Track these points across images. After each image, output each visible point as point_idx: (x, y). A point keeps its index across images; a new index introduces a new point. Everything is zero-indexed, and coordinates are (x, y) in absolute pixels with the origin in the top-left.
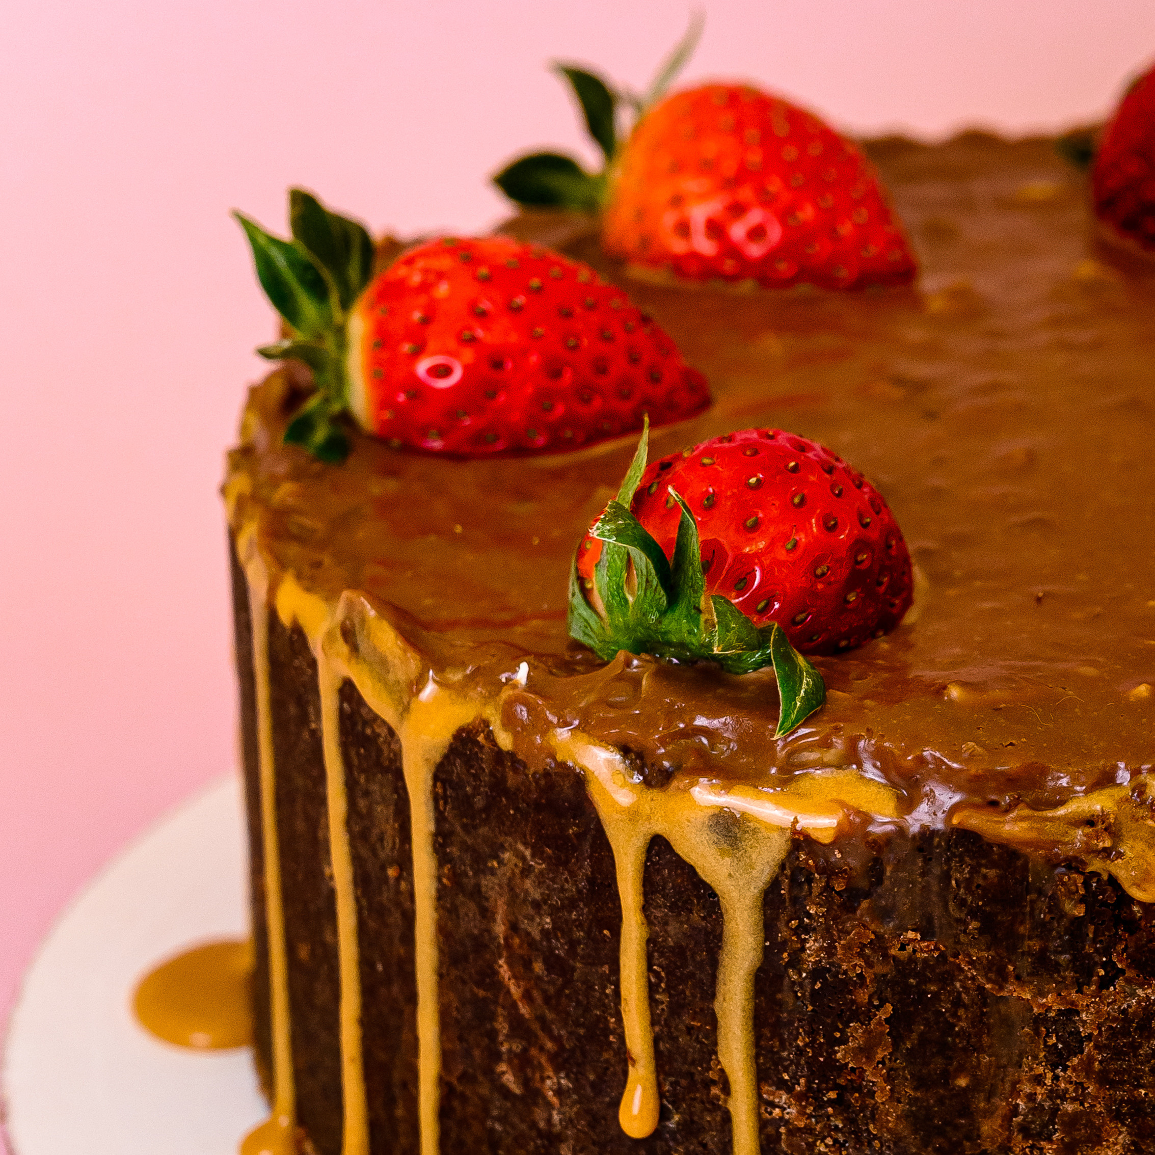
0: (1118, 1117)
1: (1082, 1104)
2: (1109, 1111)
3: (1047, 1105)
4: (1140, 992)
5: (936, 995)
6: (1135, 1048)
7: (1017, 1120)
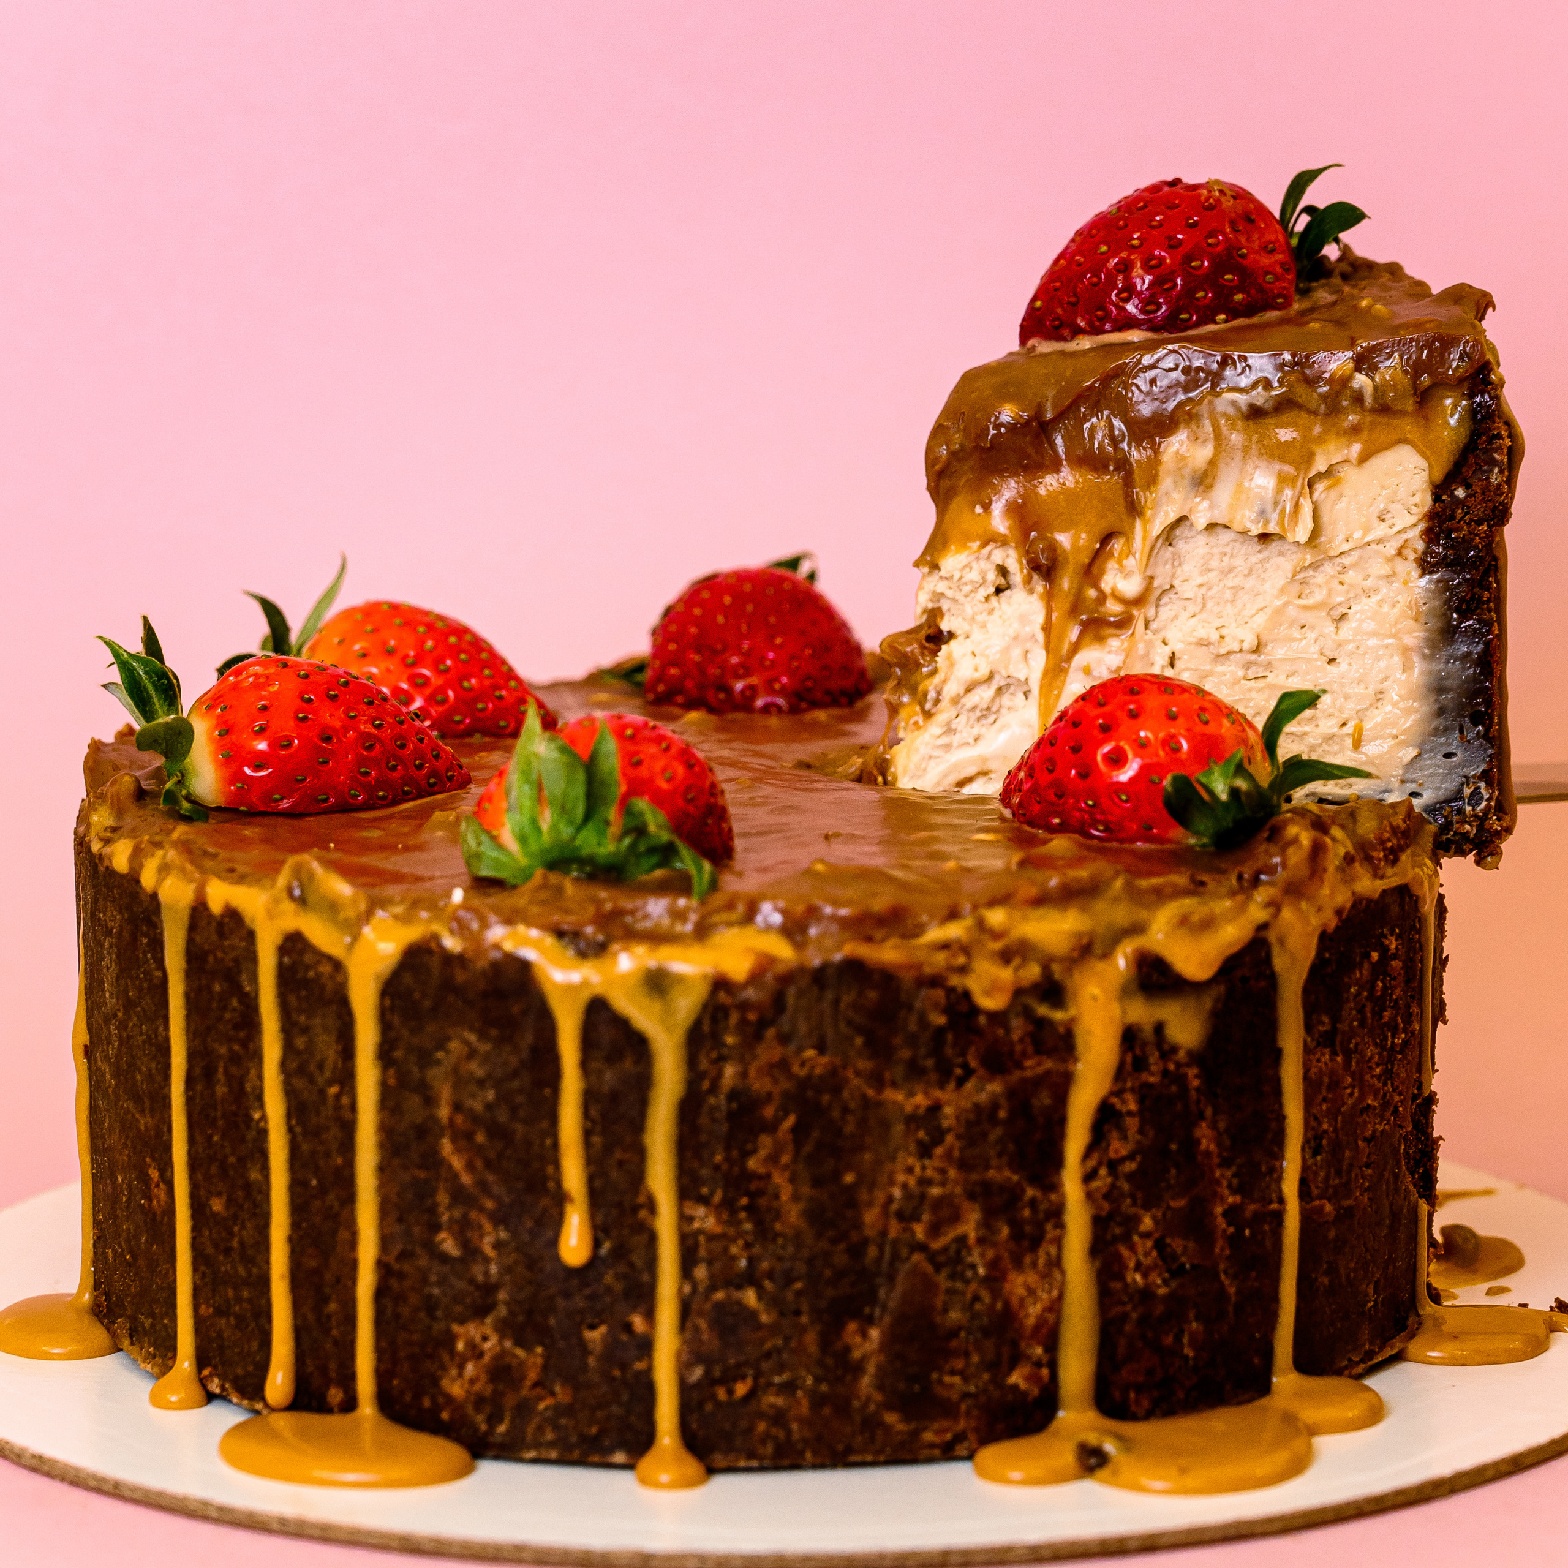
0: (971, 1196)
1: (945, 1188)
2: (966, 1192)
3: (917, 1191)
4: (988, 1087)
5: (829, 1104)
6: (984, 1135)
7: (894, 1207)
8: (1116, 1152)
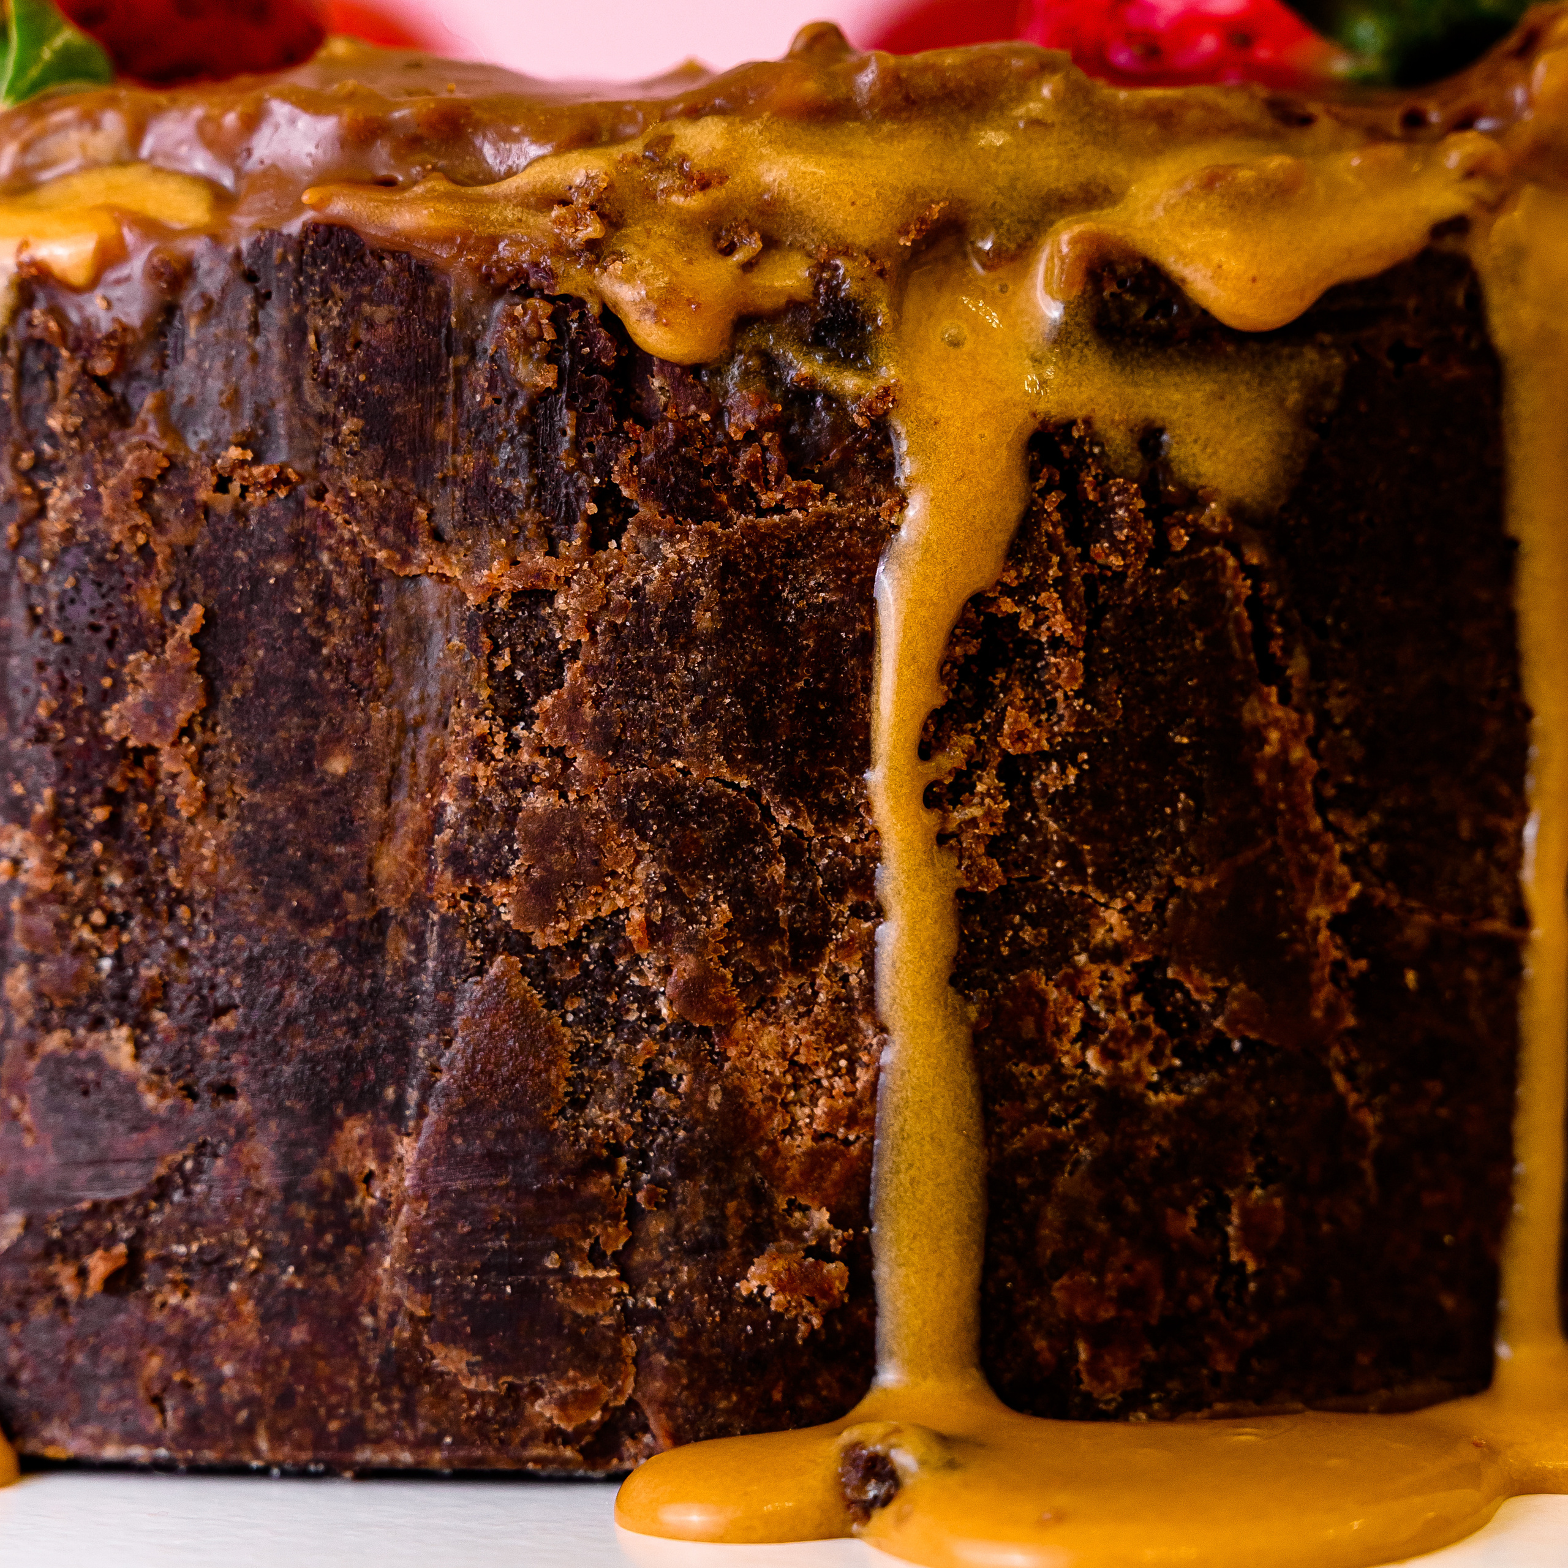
0: (632, 820)
1: (563, 795)
2: (616, 807)
3: (498, 801)
4: (666, 549)
5: (285, 581)
6: (661, 669)
7: (443, 838)
8: (1020, 737)
